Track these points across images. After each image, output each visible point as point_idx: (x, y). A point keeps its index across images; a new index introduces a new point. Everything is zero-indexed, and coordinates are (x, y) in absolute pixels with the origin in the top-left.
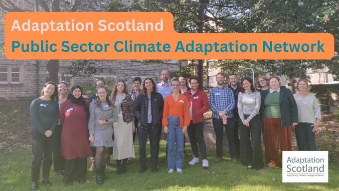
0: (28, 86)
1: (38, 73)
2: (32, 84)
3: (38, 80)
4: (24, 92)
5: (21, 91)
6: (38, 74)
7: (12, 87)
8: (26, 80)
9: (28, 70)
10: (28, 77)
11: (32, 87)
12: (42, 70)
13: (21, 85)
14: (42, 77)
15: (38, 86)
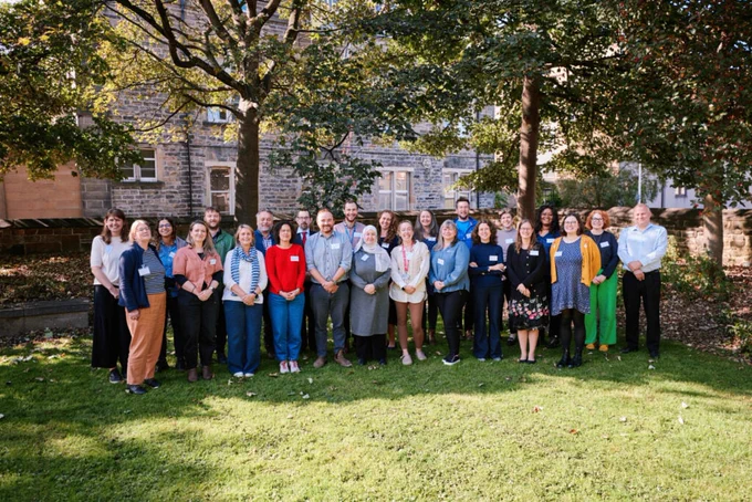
0: (172, 187)
1: (189, 159)
2: (179, 183)
3: (189, 173)
4: (165, 199)
5: (160, 197)
6: (189, 162)
7: (142, 188)
8: (168, 174)
9: (170, 154)
10: (170, 168)
11: (179, 188)
12: (197, 155)
13: (159, 185)
14: (197, 169)
15: (190, 187)
